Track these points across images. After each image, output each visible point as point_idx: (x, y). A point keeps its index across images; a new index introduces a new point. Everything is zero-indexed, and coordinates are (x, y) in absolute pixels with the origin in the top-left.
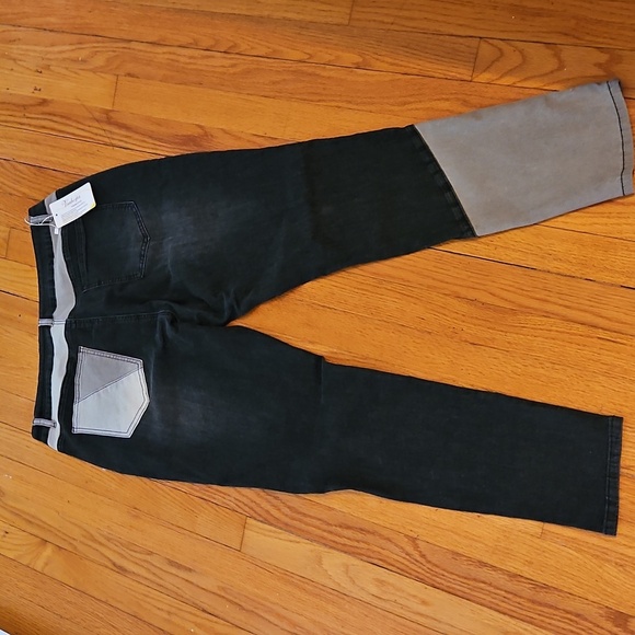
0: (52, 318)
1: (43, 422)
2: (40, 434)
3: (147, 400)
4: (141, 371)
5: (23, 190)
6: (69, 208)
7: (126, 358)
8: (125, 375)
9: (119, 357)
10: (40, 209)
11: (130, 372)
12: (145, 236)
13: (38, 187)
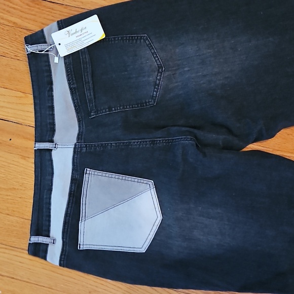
0: (52, 141)
1: (41, 239)
2: (39, 251)
3: (160, 218)
4: (153, 191)
5: (13, 19)
6: (73, 38)
7: (136, 179)
8: (137, 195)
9: (129, 178)
10: (38, 38)
11: (142, 192)
12: (160, 67)
13: (33, 17)
